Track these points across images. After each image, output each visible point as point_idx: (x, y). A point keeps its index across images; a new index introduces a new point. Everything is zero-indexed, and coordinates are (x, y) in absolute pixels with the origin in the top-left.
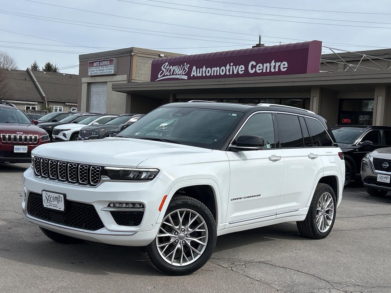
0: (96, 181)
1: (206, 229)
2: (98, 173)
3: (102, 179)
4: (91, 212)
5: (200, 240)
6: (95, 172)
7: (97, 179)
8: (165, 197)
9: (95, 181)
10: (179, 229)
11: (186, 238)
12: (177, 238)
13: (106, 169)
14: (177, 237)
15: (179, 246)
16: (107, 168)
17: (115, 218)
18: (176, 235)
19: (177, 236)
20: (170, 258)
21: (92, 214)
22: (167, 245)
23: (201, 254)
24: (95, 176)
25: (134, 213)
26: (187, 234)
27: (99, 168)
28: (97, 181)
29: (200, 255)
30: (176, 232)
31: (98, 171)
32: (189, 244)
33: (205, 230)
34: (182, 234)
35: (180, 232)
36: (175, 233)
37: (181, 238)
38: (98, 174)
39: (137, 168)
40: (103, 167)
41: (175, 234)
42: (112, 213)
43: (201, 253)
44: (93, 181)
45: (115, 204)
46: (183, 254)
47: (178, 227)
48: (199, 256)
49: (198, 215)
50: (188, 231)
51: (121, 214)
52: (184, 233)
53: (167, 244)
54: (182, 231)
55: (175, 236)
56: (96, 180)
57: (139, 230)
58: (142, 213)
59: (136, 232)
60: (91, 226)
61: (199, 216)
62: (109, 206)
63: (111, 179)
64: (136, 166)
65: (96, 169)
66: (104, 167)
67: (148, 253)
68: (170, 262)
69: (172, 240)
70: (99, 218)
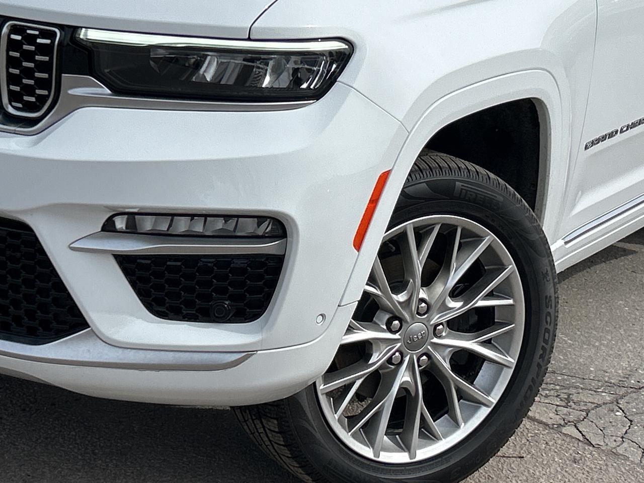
0: (33, 99)
1: (516, 295)
2: (47, 59)
3: (70, 92)
4: (18, 254)
5: (487, 343)
6: (29, 56)
7: (38, 92)
8: (384, 178)
9: (26, 98)
10: (407, 304)
11: (435, 340)
12: (399, 345)
13: (88, 40)
14: (397, 340)
15: (403, 377)
16: (94, 35)
17: (139, 284)
18: (395, 332)
19: (397, 336)
20: (368, 433)
21: (19, 266)
22: (357, 378)
23: (495, 402)
24: (29, 73)
25: (238, 263)
26: (439, 325)
27: (51, 35)
28: (42, 100)
29: (489, 410)
30: (395, 318)
31: (46, 50)
32: (447, 365)
33: (511, 302)
34: (417, 326)
35: (412, 317)
36: (389, 323)
37: (412, 343)
38: (44, 67)
39: (249, 39)
40: (71, 31)
41: (390, 330)
42: (126, 262)
43: (494, 398)
44: (20, 100)
45: (137, 217)
46: (422, 408)
47: (402, 297)
48: (484, 413)
49: (490, 238)
50: (444, 308)
51: (170, 269)
52: (429, 321)
53: (359, 378)
54: (418, 313)
55: (389, 335)
56: (32, 94)
57: (261, 341)
58: (271, 264)
59: (247, 354)
60: (18, 320)
61: (493, 246)
62: (108, 227)
63: (116, 91)
64: (242, 29)
65: (31, 40)
66: (76, 29)
67: (280, 425)
68: (367, 452)
69: (377, 358)
70: (60, 286)
